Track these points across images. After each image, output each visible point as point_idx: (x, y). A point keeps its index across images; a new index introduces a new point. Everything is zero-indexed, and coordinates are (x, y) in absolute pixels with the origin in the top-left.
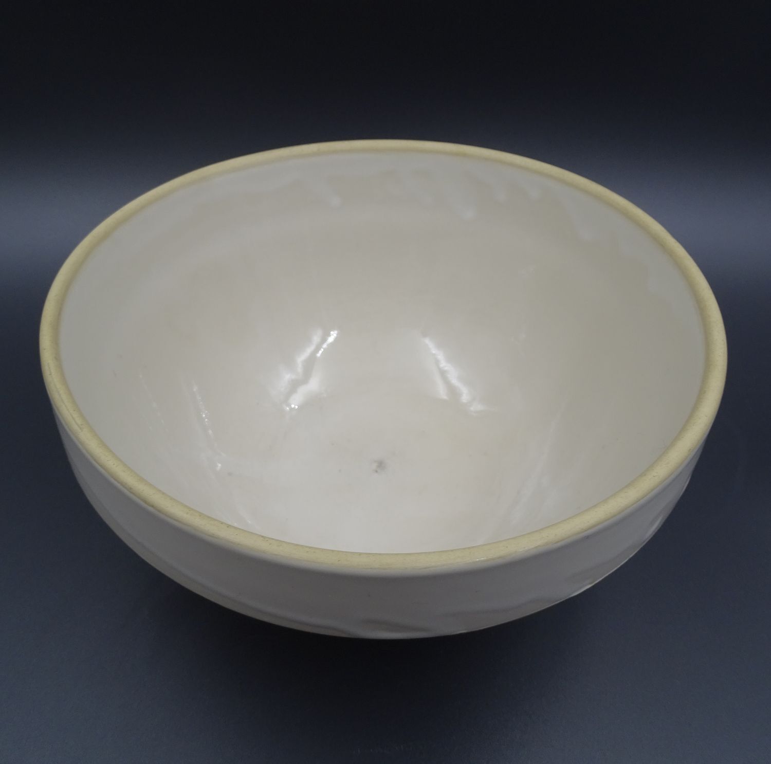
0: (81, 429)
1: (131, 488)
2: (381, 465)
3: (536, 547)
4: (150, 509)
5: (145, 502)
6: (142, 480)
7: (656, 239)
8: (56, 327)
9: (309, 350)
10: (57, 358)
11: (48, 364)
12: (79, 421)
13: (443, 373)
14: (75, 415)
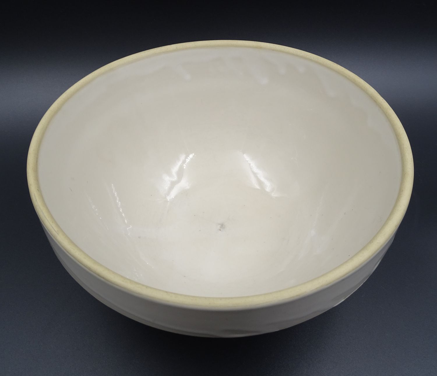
0: (58, 234)
1: (90, 268)
2: (222, 226)
3: (316, 289)
4: (102, 279)
5: (99, 275)
6: (96, 262)
7: (371, 97)
8: (36, 170)
9: (179, 163)
10: (39, 189)
11: (34, 194)
12: (56, 229)
13: (255, 174)
14: (54, 225)
